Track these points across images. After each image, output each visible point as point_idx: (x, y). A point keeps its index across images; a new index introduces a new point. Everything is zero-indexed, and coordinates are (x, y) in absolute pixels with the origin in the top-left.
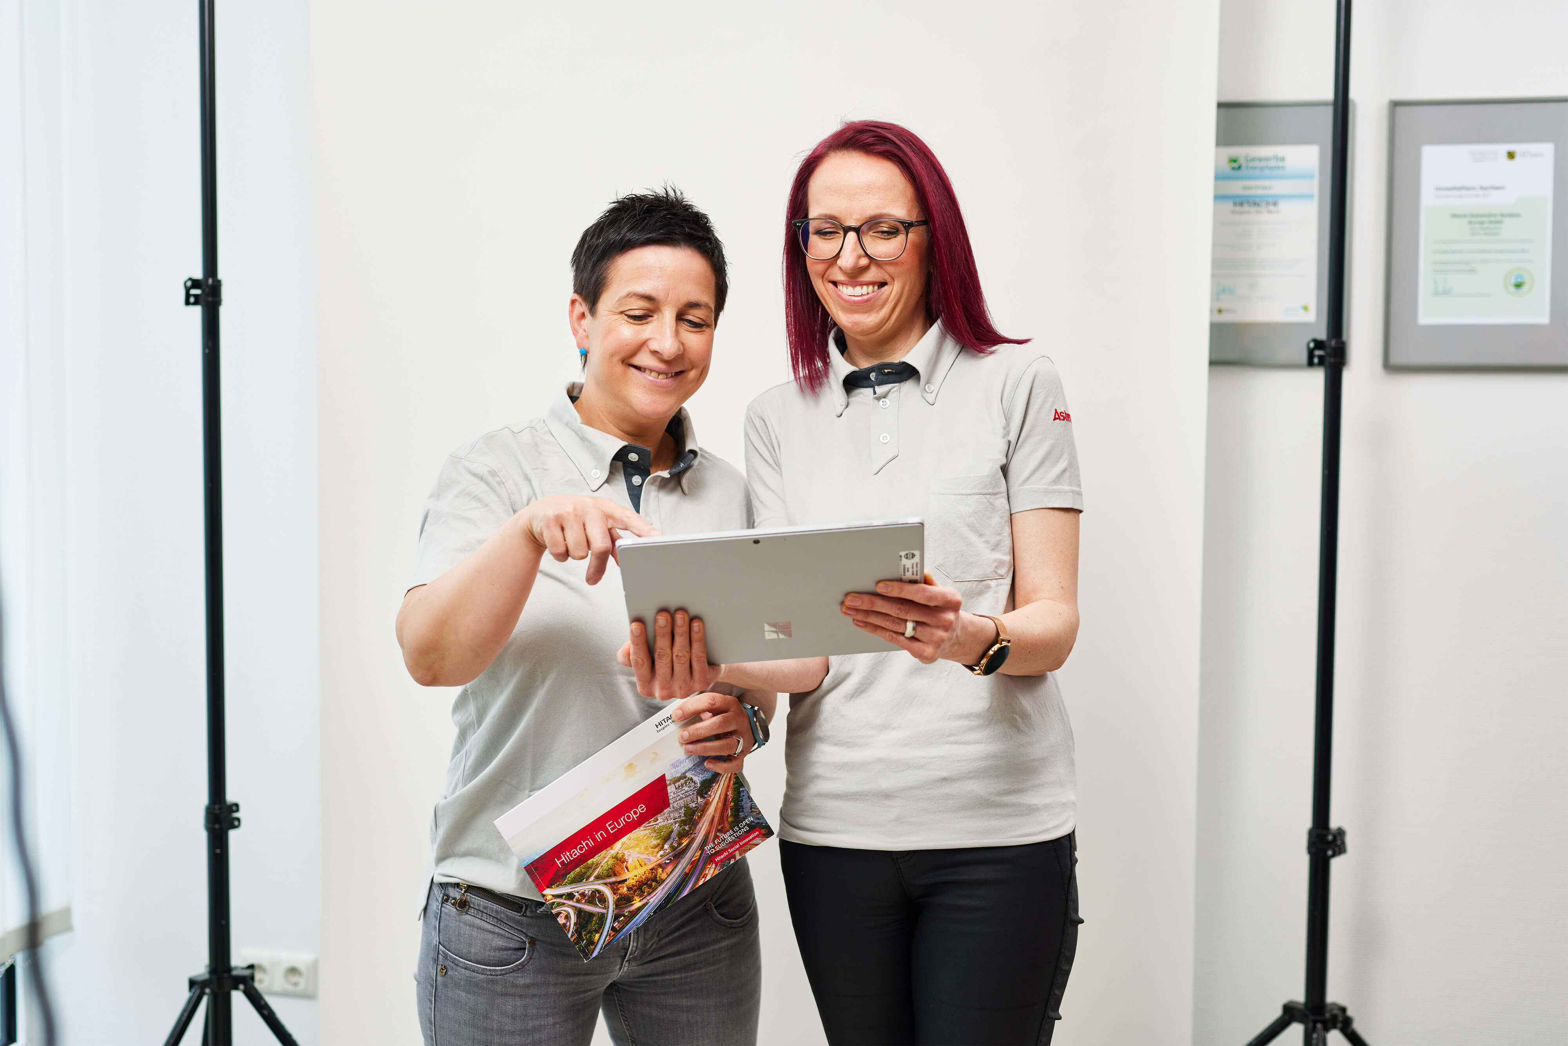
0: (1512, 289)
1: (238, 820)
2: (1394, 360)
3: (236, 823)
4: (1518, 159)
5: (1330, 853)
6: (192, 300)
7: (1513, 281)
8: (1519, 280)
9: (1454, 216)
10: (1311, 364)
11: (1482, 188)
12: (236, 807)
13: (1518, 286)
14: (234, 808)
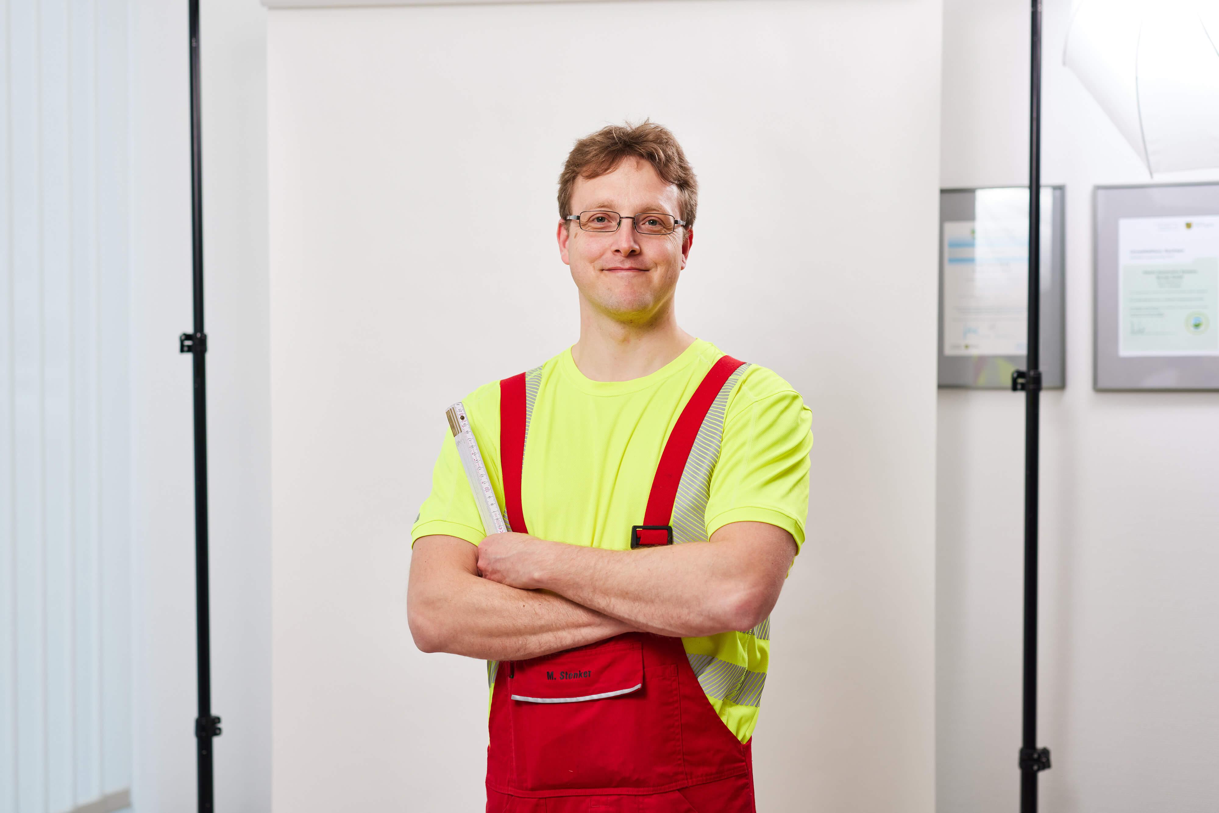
0: (1192, 329)
1: (220, 729)
2: (1102, 384)
3: (218, 732)
4: (1194, 229)
5: (1036, 768)
6: (186, 349)
7: (1192, 322)
8: (1198, 322)
9: (1146, 273)
10: (1014, 388)
11: (1167, 251)
12: (218, 720)
13: (1197, 326)
14: (217, 721)
